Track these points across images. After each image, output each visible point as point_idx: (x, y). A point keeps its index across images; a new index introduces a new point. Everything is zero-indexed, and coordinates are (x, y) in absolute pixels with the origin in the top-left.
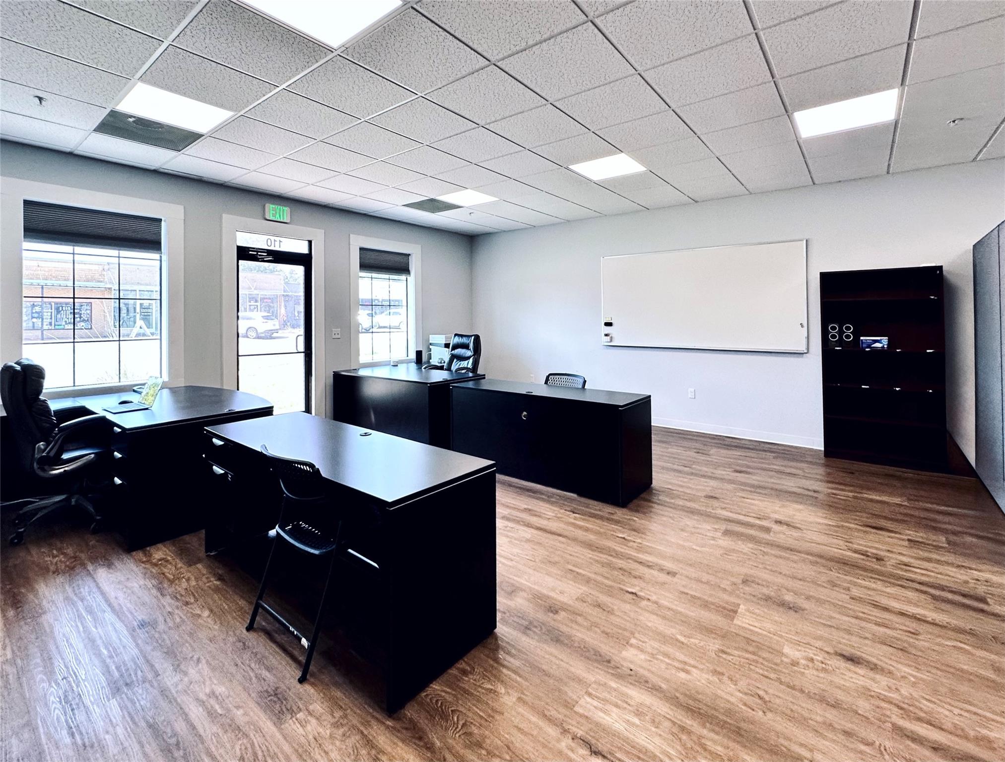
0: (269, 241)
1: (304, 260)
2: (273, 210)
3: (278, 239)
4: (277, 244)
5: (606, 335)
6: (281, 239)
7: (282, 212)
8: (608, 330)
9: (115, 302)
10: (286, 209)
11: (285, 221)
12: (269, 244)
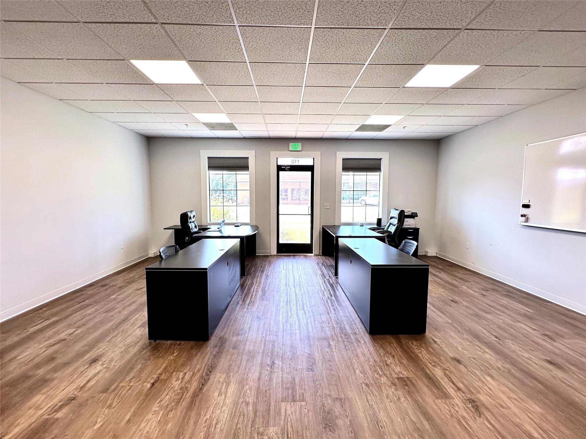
0: (293, 161)
1: (310, 168)
2: (293, 146)
3: (297, 159)
4: (297, 162)
5: (522, 216)
6: (299, 159)
7: (298, 146)
8: (525, 211)
9: (234, 192)
10: (299, 144)
11: (299, 150)
12: (293, 162)
